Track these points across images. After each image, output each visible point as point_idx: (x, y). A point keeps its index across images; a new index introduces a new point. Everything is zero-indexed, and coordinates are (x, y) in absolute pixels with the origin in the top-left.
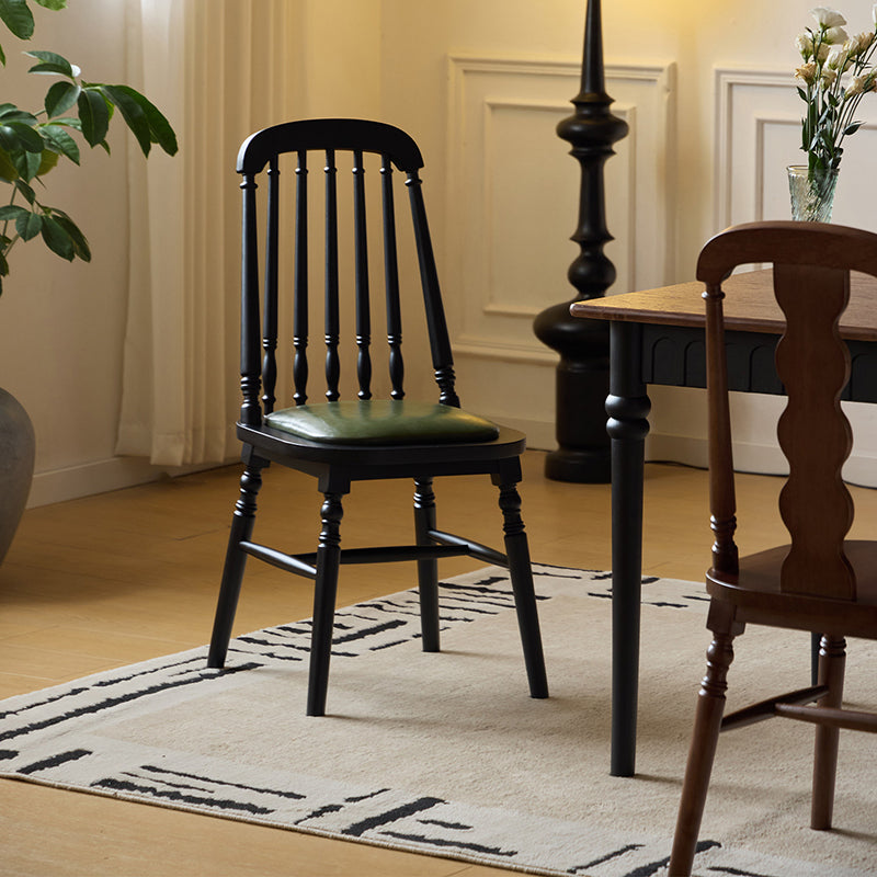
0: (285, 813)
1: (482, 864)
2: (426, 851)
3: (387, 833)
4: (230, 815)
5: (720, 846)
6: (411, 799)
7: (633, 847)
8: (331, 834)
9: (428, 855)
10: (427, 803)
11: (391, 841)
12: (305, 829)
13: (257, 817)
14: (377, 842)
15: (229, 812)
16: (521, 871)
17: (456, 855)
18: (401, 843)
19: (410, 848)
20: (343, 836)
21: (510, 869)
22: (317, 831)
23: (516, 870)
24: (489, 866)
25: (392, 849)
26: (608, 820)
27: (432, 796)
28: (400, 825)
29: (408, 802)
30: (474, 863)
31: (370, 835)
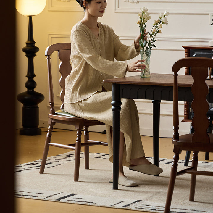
0: (41, 197)
1: (89, 205)
2: (76, 203)
3: (66, 200)
4: (28, 198)
5: (142, 201)
6: (69, 194)
7: (123, 202)
8: (53, 201)
9: (76, 204)
10: (73, 195)
11: (68, 202)
12: (47, 200)
13: (34, 198)
14: (64, 202)
15: (27, 197)
16: (99, 206)
17: (83, 204)
18: (70, 202)
19: (72, 203)
20: (56, 201)
21: (96, 206)
22: (50, 200)
23: (98, 206)
24: (91, 206)
25: (68, 203)
26: (115, 197)
27: (73, 193)
28: (68, 198)
29: (68, 195)
30: (88, 205)
31: (62, 200)
